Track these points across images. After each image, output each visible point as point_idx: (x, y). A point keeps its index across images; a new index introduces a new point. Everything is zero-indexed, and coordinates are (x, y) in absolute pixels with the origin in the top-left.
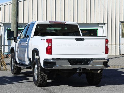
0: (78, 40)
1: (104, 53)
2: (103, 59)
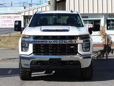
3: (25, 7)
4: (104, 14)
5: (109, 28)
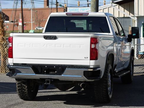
0: (47, 38)
1: (87, 58)
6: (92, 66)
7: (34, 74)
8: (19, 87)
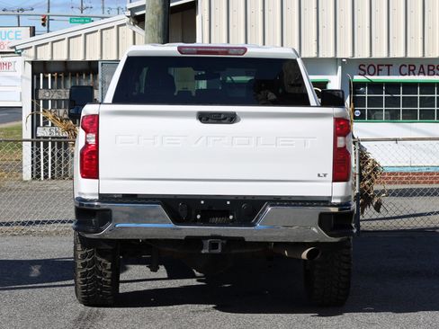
0: (208, 119)
1: (325, 175)
2: (325, 202)
3: (34, 27)
4: (339, 62)
5: (358, 113)
6: (338, 198)
7: (172, 225)
8: (84, 265)
